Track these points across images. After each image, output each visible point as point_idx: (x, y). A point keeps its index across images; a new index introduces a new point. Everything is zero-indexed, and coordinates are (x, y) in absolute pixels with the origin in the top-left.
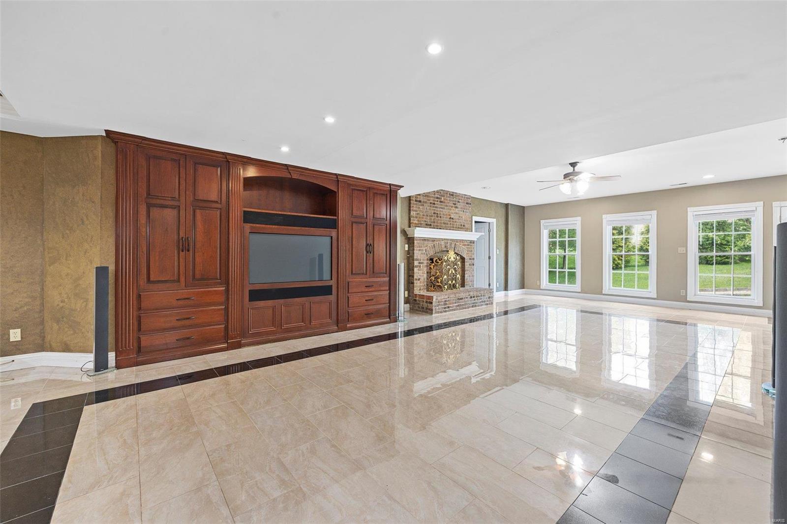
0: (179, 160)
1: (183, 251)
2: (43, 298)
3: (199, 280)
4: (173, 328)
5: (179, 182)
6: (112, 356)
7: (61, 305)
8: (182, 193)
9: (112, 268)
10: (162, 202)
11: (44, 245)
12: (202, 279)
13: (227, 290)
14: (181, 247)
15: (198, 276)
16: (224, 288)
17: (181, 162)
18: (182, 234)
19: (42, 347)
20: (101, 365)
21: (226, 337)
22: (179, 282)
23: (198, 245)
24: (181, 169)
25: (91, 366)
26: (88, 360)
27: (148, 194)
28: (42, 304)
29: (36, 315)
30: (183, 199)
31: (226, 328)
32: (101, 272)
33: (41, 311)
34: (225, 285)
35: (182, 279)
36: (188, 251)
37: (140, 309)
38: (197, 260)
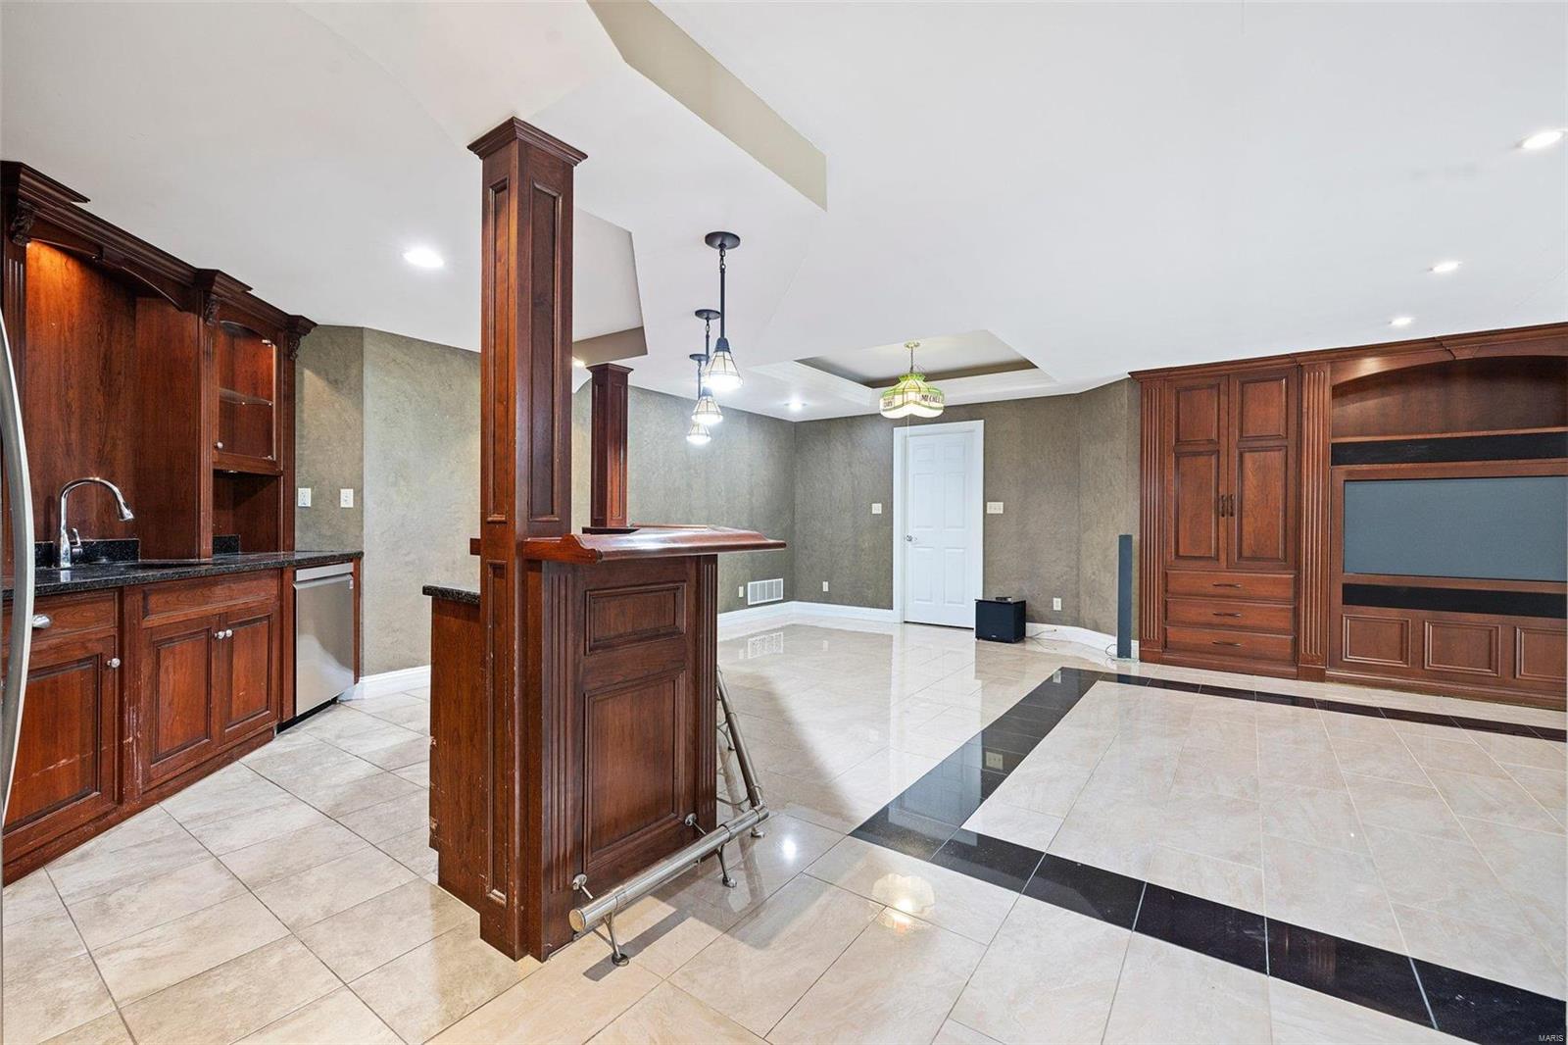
0: (1219, 384)
1: (1223, 516)
2: (1078, 569)
3: (1248, 559)
4: (1210, 625)
5: (1219, 415)
6: (1135, 645)
7: (1093, 577)
8: (1224, 431)
9: (1136, 538)
10: (1194, 448)
11: (1079, 510)
12: (1253, 559)
13: (1297, 580)
14: (1221, 509)
15: (1246, 553)
16: (1292, 576)
17: (1222, 387)
18: (1222, 491)
19: (1077, 622)
20: (1124, 652)
21: (1295, 658)
22: (1218, 560)
23: (1247, 506)
24: (1221, 397)
25: (1114, 650)
26: (1111, 642)
27: (1178, 440)
28: (1078, 575)
29: (1073, 587)
30: (1224, 440)
31: (1296, 642)
32: (1125, 540)
33: (1077, 582)
34: (1293, 572)
35: (1223, 557)
36: (1232, 515)
37: (1167, 591)
38: (1245, 528)
